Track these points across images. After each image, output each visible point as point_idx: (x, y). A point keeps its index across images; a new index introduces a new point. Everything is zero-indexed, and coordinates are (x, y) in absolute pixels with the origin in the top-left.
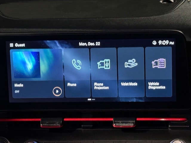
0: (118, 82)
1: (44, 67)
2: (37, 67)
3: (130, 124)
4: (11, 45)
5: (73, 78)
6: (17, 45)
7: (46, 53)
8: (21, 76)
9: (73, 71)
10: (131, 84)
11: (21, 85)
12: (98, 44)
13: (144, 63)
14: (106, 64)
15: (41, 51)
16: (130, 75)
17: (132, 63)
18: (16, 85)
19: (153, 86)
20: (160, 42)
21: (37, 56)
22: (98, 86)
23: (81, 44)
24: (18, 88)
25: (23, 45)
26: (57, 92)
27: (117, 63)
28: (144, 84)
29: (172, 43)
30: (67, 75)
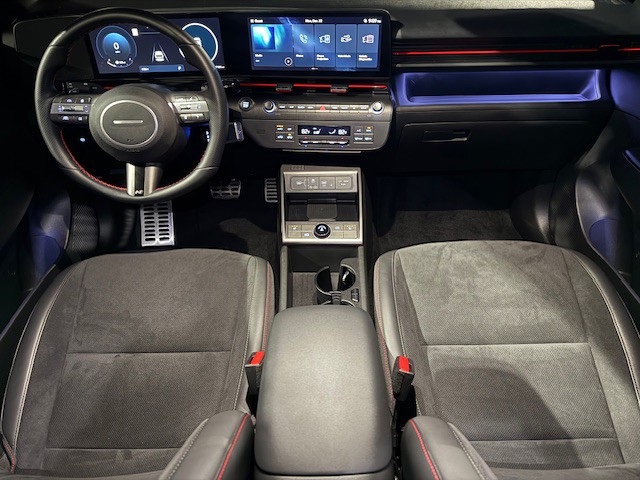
0: (336, 54)
1: (278, 41)
2: (272, 40)
3: (344, 90)
4: (252, 21)
5: (300, 51)
6: (256, 21)
7: (280, 29)
8: (260, 47)
9: (301, 44)
10: (346, 56)
11: (260, 56)
12: (321, 21)
13: (357, 38)
14: (327, 39)
15: (275, 26)
16: (345, 48)
17: (347, 38)
18: (257, 55)
19: (362, 58)
20: (370, 21)
21: (272, 30)
22: (320, 58)
23: (307, 21)
24: (258, 58)
25: (261, 21)
26: (288, 62)
27: (335, 38)
28: (355, 56)
29: (380, 21)
30: (297, 48)
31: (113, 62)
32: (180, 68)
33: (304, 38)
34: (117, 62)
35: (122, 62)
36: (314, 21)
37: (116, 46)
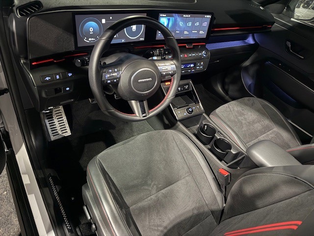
0: (192, 31)
1: (170, 25)
2: (168, 24)
4: (161, 15)
5: (179, 30)
6: (163, 15)
9: (179, 27)
10: (195, 32)
12: (189, 16)
13: (201, 24)
14: (190, 24)
15: (171, 18)
17: (197, 24)
19: (201, 32)
20: (207, 16)
21: (169, 20)
22: (186, 33)
23: (184, 16)
25: (165, 15)
27: (193, 24)
28: (199, 32)
29: (210, 17)
30: (177, 28)
31: (87, 39)
32: (123, 41)
33: (181, 24)
34: (90, 39)
35: (93, 39)
36: (187, 16)
37: (91, 30)
